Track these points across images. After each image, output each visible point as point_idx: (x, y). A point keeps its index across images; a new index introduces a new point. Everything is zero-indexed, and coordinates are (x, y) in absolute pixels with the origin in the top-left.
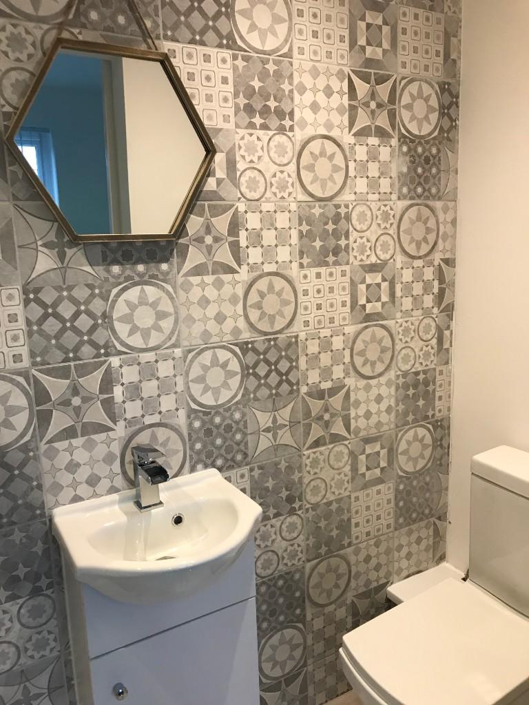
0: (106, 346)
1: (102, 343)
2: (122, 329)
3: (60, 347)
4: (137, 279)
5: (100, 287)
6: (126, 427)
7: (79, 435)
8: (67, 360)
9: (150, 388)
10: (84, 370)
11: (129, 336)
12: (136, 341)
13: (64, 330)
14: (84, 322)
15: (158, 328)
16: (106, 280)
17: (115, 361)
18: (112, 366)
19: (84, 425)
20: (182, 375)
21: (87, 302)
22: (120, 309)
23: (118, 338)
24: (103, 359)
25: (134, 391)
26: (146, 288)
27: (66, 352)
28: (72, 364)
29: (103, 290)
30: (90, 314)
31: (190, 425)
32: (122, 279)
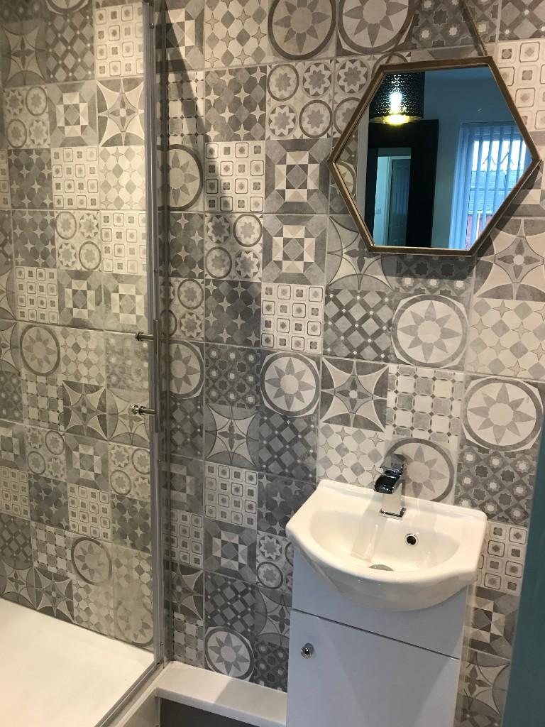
0: (387, 352)
1: (383, 348)
2: (404, 340)
3: (347, 344)
4: (427, 293)
5: (390, 297)
6: (394, 433)
7: (352, 424)
8: (351, 356)
9: (423, 403)
10: (364, 369)
11: (410, 347)
12: (417, 354)
13: (352, 329)
14: (370, 326)
15: (442, 347)
16: (397, 290)
17: (393, 368)
18: (390, 371)
19: (357, 417)
20: (460, 400)
21: (376, 309)
22: (406, 320)
23: (399, 347)
24: (382, 363)
25: (407, 402)
26: (436, 303)
27: (352, 349)
28: (355, 361)
29: (393, 300)
30: (377, 320)
31: (462, 455)
32: (412, 292)
